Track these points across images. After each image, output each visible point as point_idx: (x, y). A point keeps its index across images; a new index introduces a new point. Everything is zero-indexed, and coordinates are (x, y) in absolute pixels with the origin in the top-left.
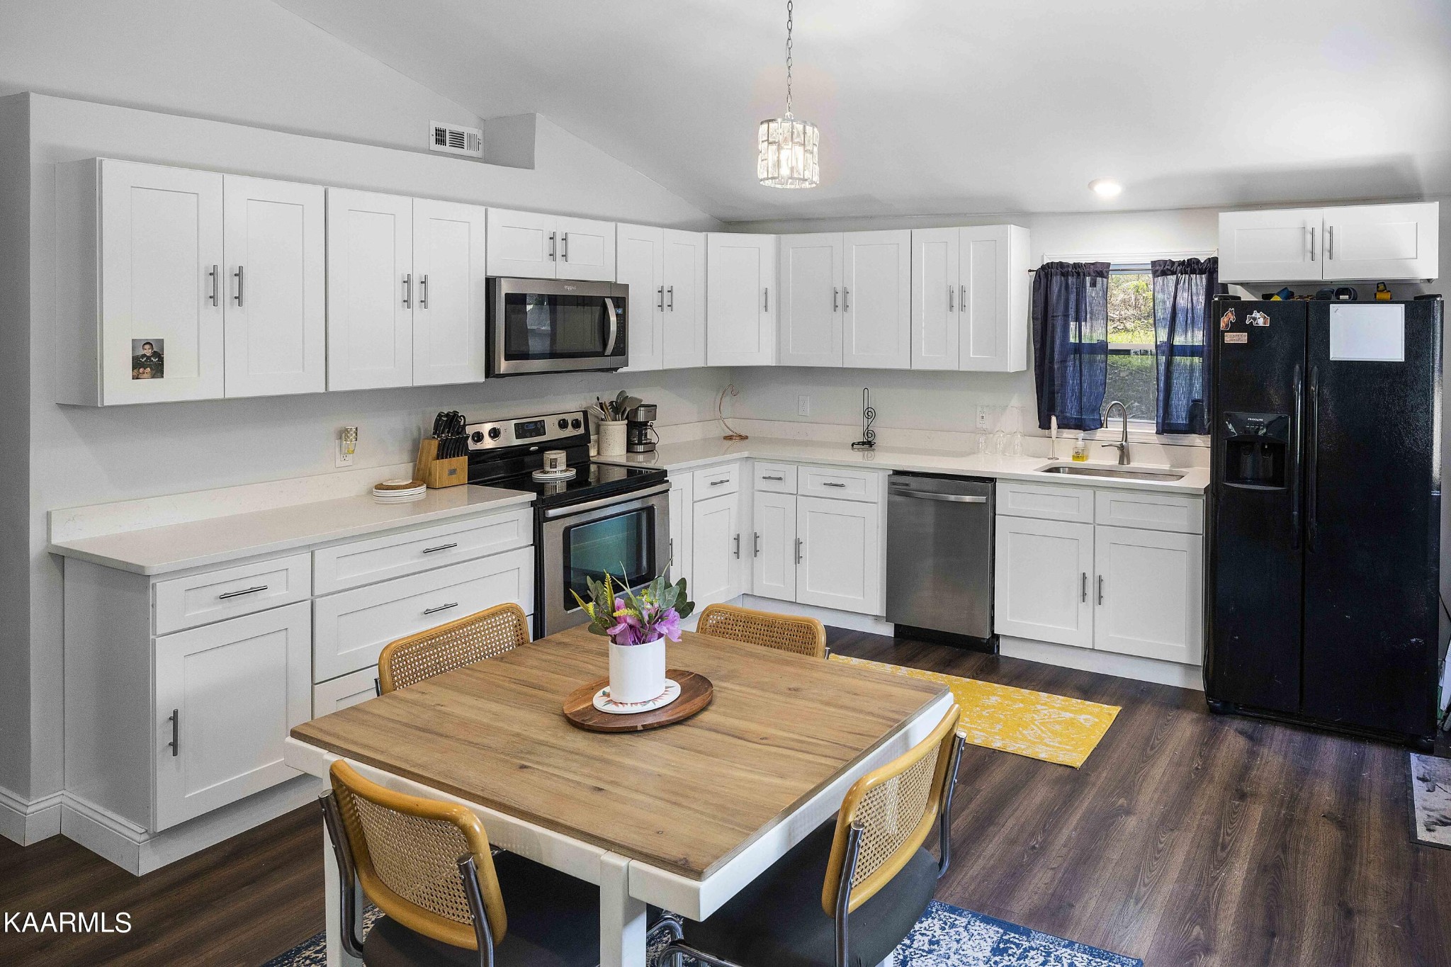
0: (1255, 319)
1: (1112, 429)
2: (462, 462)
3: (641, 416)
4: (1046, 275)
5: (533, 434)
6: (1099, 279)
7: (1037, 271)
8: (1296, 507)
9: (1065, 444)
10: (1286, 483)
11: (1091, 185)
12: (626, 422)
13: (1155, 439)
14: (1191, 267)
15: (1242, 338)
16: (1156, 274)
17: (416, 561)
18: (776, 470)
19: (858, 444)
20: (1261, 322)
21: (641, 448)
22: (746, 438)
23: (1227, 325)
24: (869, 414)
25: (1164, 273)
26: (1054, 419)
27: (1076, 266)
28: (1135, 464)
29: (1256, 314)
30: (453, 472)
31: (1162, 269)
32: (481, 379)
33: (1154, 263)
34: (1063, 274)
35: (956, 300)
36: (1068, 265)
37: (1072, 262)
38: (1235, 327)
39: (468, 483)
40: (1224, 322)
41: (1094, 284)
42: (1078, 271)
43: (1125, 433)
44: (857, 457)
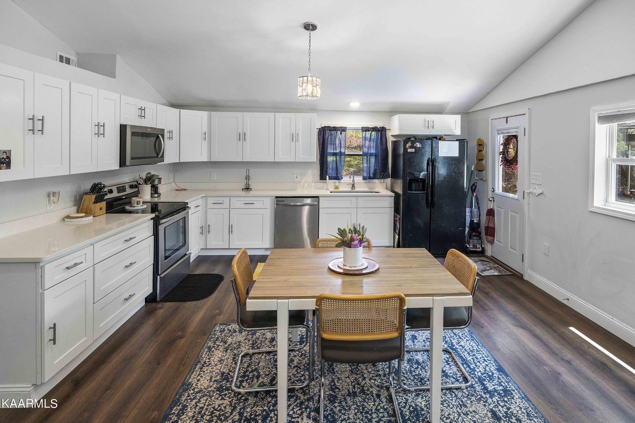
0: (417, 145)
1: (346, 179)
2: (103, 204)
3: (156, 182)
4: (323, 130)
5: (123, 191)
6: (343, 132)
7: (319, 129)
8: (430, 196)
9: (331, 184)
10: (426, 190)
11: (349, 103)
12: (151, 185)
13: (363, 181)
14: (375, 129)
15: (413, 150)
16: (363, 131)
17: (122, 246)
18: (220, 200)
19: (245, 189)
20: (419, 146)
21: (156, 195)
22: (187, 190)
23: (408, 147)
24: (248, 178)
25: (366, 131)
26: (327, 177)
27: (334, 127)
28: (356, 189)
29: (417, 143)
30: (101, 209)
31: (365, 129)
32: (118, 168)
33: (362, 128)
34: (329, 130)
35: (294, 138)
36: (331, 127)
37: (332, 126)
38: (411, 147)
39: (106, 213)
40: (408, 145)
41: (341, 134)
42: (335, 129)
43: (353, 180)
44: (244, 193)
